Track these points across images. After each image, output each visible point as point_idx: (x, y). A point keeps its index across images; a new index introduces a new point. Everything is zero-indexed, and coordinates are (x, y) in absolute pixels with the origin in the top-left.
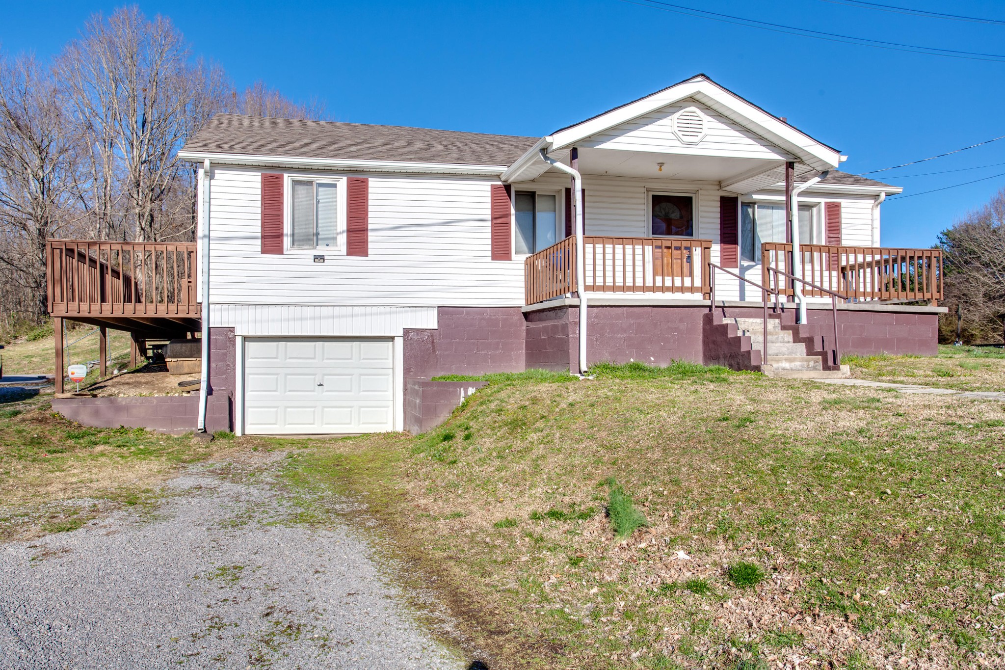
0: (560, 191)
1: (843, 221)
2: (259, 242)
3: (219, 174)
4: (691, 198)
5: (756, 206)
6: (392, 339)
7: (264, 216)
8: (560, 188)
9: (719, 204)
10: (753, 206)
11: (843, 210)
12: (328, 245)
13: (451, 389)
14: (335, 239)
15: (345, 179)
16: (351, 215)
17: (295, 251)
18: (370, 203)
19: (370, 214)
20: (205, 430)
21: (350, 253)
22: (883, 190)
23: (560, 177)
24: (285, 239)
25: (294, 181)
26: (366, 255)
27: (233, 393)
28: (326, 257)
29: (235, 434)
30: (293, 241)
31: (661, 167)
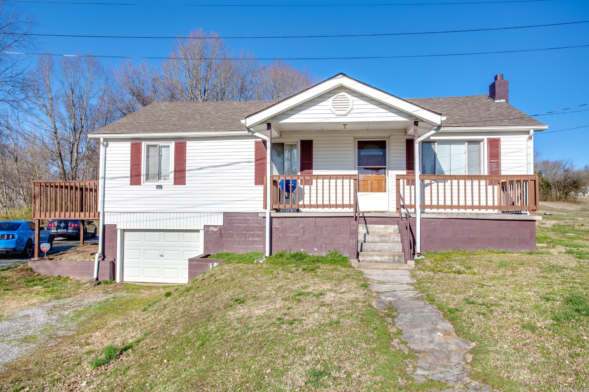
0: (298, 142)
1: (502, 151)
2: (129, 179)
3: (111, 144)
4: (385, 142)
5: (436, 144)
6: (198, 231)
7: (132, 165)
8: (297, 140)
9: (405, 144)
10: (434, 144)
11: (502, 143)
12: (165, 179)
13: (205, 263)
14: (169, 176)
15: (174, 143)
16: (176, 163)
17: (147, 183)
18: (187, 155)
19: (187, 162)
20: (97, 279)
21: (176, 183)
22: (531, 128)
23: (297, 134)
24: (142, 177)
25: (147, 145)
26: (185, 184)
27: (115, 260)
28: (163, 186)
29: (116, 282)
30: (147, 179)
31: (345, 126)
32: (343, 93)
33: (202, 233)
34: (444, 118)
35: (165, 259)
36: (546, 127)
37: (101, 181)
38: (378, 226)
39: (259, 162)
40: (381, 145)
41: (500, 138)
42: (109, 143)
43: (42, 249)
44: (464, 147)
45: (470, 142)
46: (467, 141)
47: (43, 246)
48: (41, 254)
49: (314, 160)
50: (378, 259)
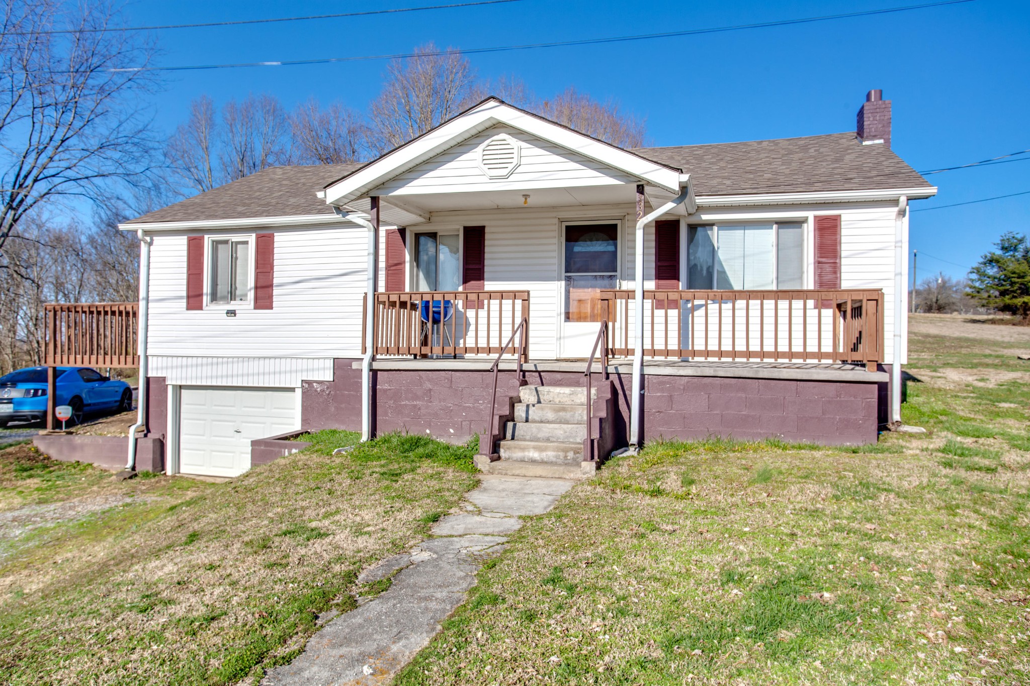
0: (458, 230)
1: (843, 239)
2: (185, 300)
3: (157, 240)
4: (615, 227)
5: (715, 228)
6: (292, 390)
7: (189, 275)
8: (457, 227)
9: (653, 230)
10: (712, 230)
11: (843, 225)
12: (241, 300)
14: (246, 295)
15: (254, 235)
16: (259, 271)
17: (214, 307)
18: (276, 257)
19: (275, 268)
20: (134, 468)
21: (257, 307)
22: (902, 194)
23: (458, 215)
24: (205, 298)
25: (213, 241)
26: (272, 308)
27: (164, 436)
28: (237, 312)
29: (165, 474)
30: (214, 297)
31: (526, 199)
32: (503, 136)
33: (299, 392)
34: (685, 178)
35: (244, 438)
36: (933, 190)
37: (142, 304)
38: (558, 390)
39: (392, 269)
40: (609, 232)
41: (840, 216)
42: (154, 238)
43: (58, 416)
44: (771, 234)
45: (782, 224)
46: (777, 223)
47: (60, 411)
48: (57, 424)
49: (486, 262)
50: (535, 455)
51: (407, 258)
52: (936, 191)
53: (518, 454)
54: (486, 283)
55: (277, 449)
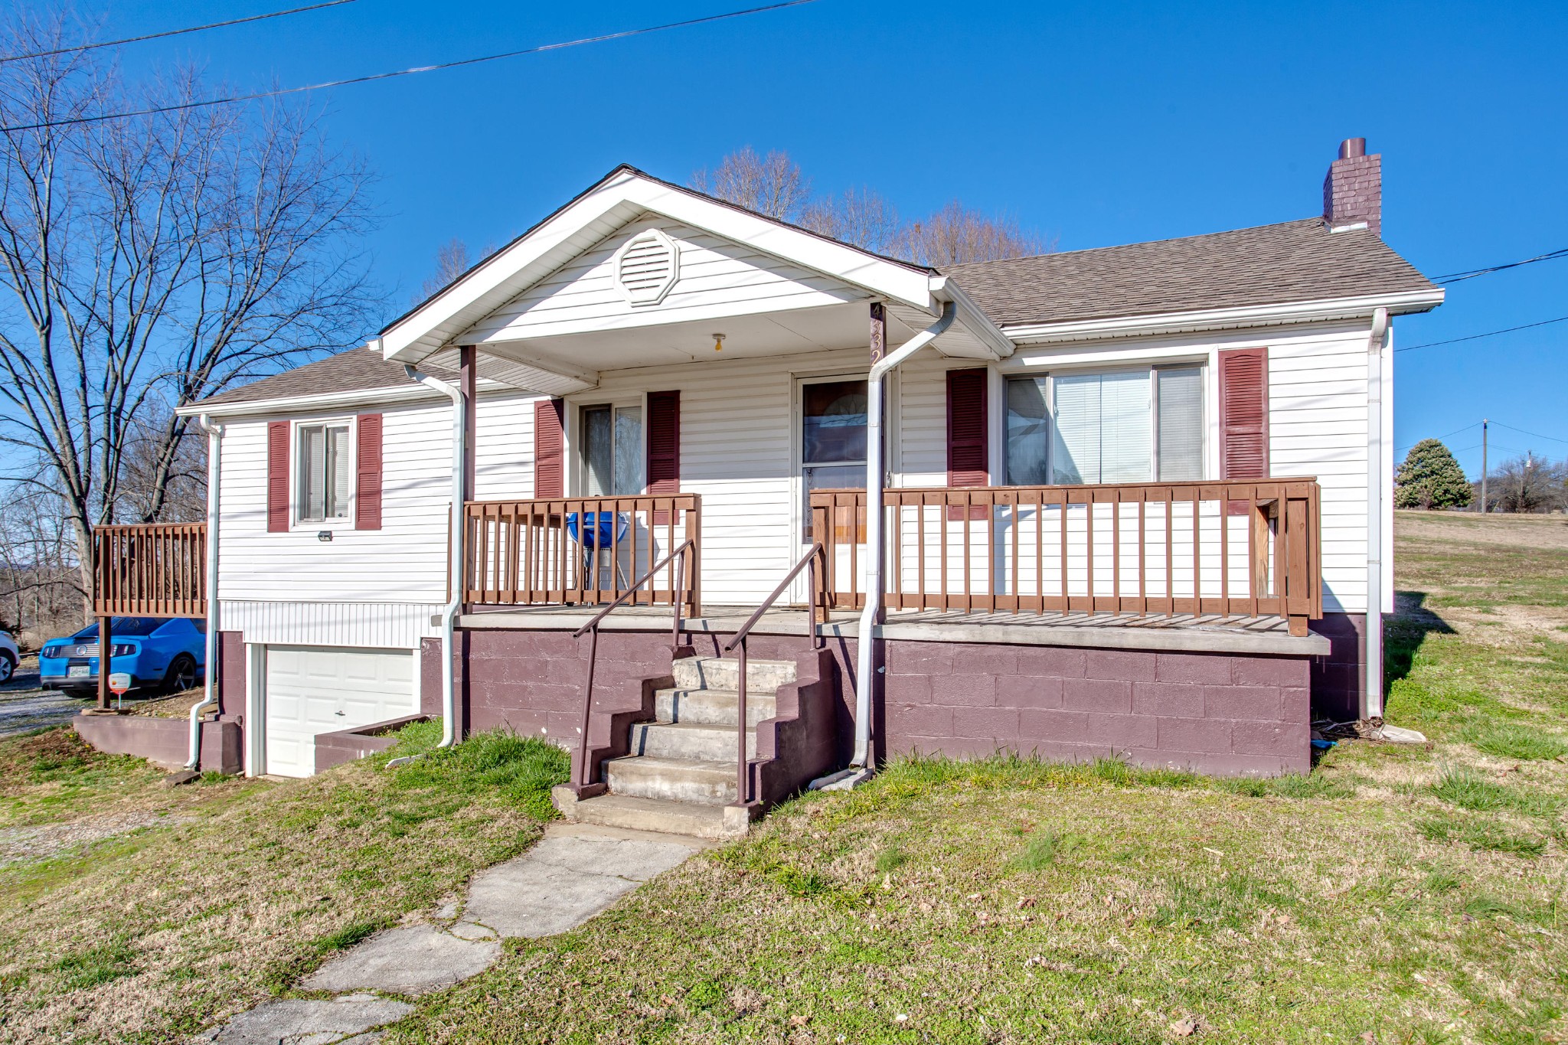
0: (640, 399)
1: (1273, 392)
2: (265, 517)
3: (232, 430)
5: (1050, 380)
6: (408, 652)
7: (271, 480)
8: (638, 393)
9: (943, 387)
10: (1044, 383)
11: (1273, 365)
12: (340, 515)
14: (347, 506)
15: (355, 417)
16: (361, 471)
17: (303, 527)
18: (385, 449)
19: (385, 467)
20: (198, 767)
21: (360, 525)
22: (1378, 304)
23: (640, 374)
24: (291, 511)
25: (302, 429)
26: (380, 528)
27: (242, 719)
28: (333, 534)
29: (244, 775)
30: (305, 512)
31: (719, 341)
32: (651, 232)
33: (417, 656)
35: (348, 724)
36: (1437, 295)
37: (211, 523)
39: (544, 462)
41: (1266, 349)
42: (227, 427)
43: (111, 686)
44: (1144, 387)
45: (1165, 368)
46: (1155, 367)
47: (116, 680)
48: (110, 696)
49: (682, 449)
51: (566, 444)
52: (1442, 296)
53: (636, 785)
54: (682, 482)
55: (349, 750)
